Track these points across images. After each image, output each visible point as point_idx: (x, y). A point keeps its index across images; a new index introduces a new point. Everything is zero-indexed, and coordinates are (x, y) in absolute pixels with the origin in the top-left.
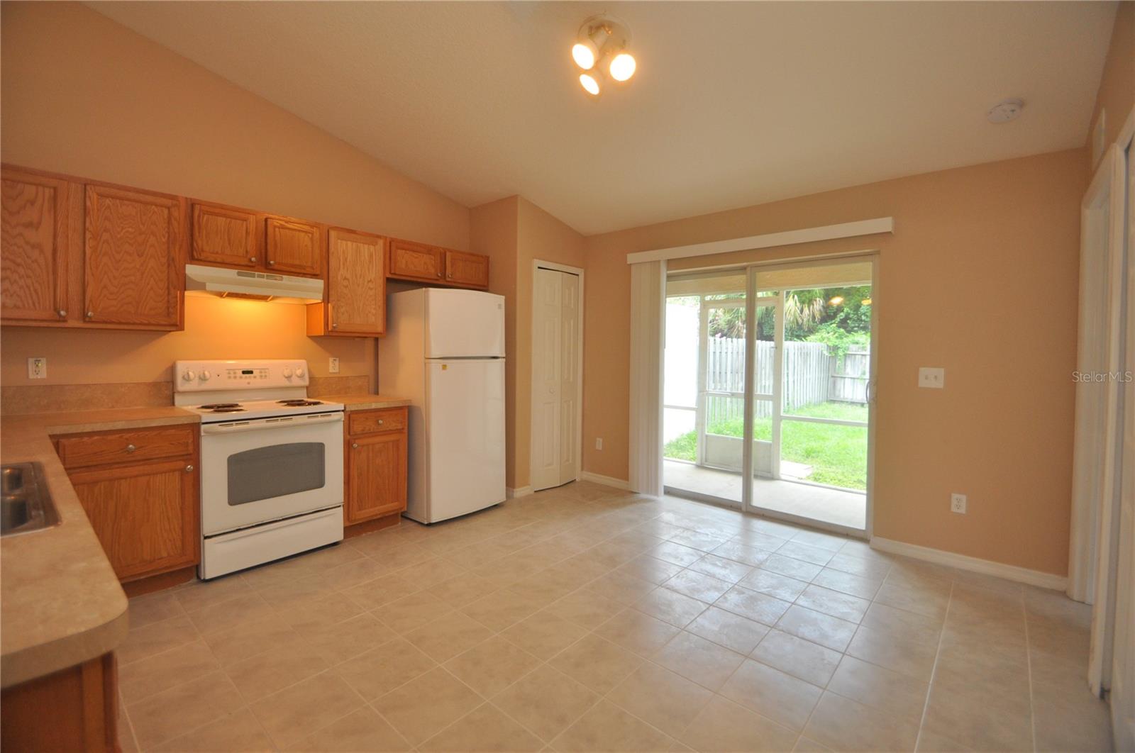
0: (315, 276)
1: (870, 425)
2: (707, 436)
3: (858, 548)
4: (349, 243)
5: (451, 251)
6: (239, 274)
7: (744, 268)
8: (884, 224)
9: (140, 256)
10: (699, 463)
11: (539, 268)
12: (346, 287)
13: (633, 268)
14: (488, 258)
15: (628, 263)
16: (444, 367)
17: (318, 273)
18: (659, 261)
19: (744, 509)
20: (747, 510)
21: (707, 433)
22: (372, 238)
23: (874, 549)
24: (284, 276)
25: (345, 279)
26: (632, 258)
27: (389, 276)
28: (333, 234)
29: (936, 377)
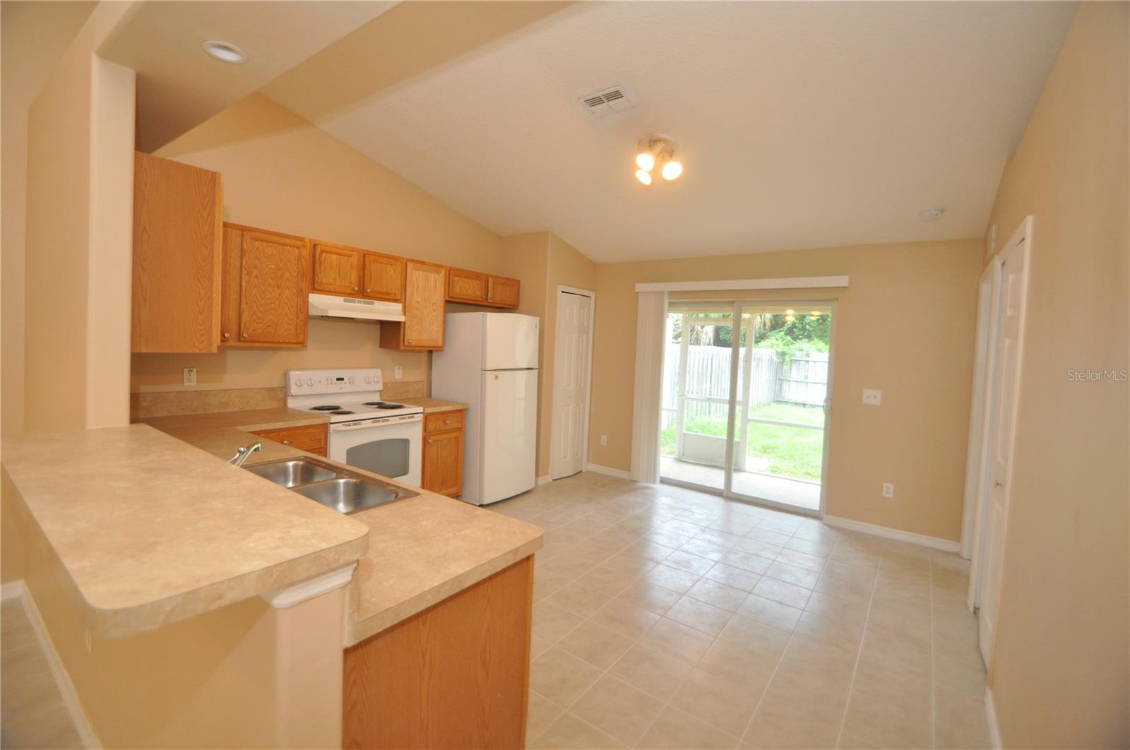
0: (395, 301)
1: (826, 429)
2: (684, 434)
3: (814, 523)
4: (421, 272)
5: (492, 276)
6: (345, 301)
7: (732, 302)
8: (843, 281)
9: (279, 287)
10: (677, 457)
11: (563, 292)
12: (417, 309)
13: (640, 295)
14: (519, 281)
15: (637, 290)
16: (496, 377)
17: (399, 298)
18: (663, 292)
19: (725, 495)
20: (727, 495)
21: (685, 432)
22: (437, 267)
23: (825, 524)
24: (375, 301)
25: (418, 302)
26: (639, 287)
27: (448, 299)
28: (410, 265)
29: (875, 397)
